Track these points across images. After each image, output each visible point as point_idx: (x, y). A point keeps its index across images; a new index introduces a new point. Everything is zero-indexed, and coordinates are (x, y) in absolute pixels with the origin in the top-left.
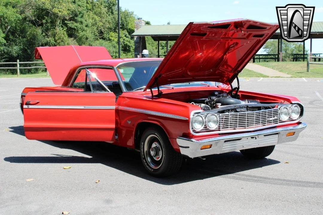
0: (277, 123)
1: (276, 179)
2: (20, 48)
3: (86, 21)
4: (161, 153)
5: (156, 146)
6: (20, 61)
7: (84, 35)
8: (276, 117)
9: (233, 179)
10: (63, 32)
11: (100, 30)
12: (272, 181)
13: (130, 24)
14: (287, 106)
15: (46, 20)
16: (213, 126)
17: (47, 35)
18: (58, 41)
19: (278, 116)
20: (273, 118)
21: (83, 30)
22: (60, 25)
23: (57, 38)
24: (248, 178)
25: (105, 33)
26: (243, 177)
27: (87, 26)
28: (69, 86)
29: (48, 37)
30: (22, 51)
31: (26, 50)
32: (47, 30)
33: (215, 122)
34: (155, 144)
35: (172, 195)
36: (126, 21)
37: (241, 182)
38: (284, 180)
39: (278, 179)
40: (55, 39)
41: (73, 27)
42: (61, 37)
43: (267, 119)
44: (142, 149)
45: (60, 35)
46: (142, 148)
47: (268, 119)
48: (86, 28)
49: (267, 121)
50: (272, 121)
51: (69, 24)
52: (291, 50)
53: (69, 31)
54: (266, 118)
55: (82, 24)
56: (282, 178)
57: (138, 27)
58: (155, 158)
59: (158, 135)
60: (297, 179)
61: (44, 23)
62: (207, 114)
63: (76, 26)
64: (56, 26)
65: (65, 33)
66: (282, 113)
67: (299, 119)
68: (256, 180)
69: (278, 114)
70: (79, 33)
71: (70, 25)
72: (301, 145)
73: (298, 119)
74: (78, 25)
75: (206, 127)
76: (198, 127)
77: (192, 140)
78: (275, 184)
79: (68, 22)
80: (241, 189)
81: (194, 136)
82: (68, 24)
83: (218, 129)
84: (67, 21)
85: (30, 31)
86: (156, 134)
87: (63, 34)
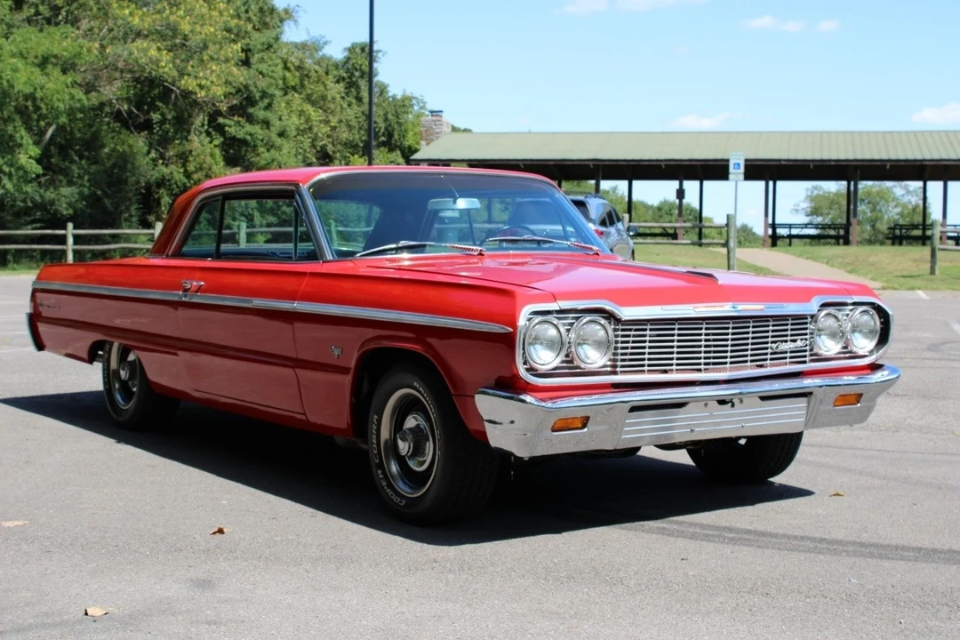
0: (805, 362)
1: (796, 538)
2: (81, 191)
3: (280, 119)
4: (429, 446)
5: (418, 426)
6: (75, 228)
7: (273, 161)
8: (799, 343)
9: (658, 533)
10: (211, 149)
11: (323, 147)
12: (783, 541)
13: (411, 134)
14: (839, 310)
15: (163, 115)
16: (594, 358)
17: (162, 157)
18: (195, 177)
19: (806, 339)
20: (789, 346)
21: (270, 146)
22: (203, 130)
23: (191, 168)
24: (705, 532)
25: (336, 158)
26: (691, 530)
27: (281, 134)
28: (170, 253)
29: (166, 162)
30: (86, 201)
31: (99, 199)
32: (164, 142)
33: (599, 345)
34: (414, 418)
35: (455, 574)
36: (400, 124)
37: (681, 542)
38: (822, 540)
39: (802, 538)
40: (186, 171)
41: (240, 134)
42: (205, 165)
43: (769, 345)
44: (374, 436)
45: (203, 157)
46: (374, 432)
47: (774, 346)
48: (278, 141)
49: (771, 354)
50: (788, 355)
51: (230, 127)
52: (888, 223)
53: (230, 148)
54: (767, 343)
55: (268, 128)
56: (817, 535)
57: (429, 136)
58: (411, 464)
59: (421, 389)
60: (864, 537)
61: (156, 123)
62: (573, 318)
63: (250, 134)
64: (189, 132)
65: (217, 152)
66: (819, 330)
67: (877, 352)
68: (731, 540)
69: (808, 331)
70: (258, 155)
71: (232, 130)
72: (888, 452)
73: (871, 352)
74: (257, 129)
75: (571, 362)
76: (545, 358)
77: (522, 397)
78: (792, 550)
79: (227, 122)
80: (679, 561)
81: (528, 387)
82: (227, 128)
83: (609, 369)
84: (225, 117)
85: (112, 145)
86: (415, 384)
87: (212, 155)
